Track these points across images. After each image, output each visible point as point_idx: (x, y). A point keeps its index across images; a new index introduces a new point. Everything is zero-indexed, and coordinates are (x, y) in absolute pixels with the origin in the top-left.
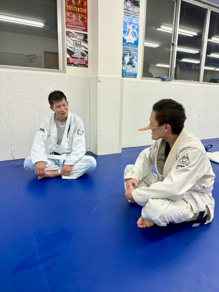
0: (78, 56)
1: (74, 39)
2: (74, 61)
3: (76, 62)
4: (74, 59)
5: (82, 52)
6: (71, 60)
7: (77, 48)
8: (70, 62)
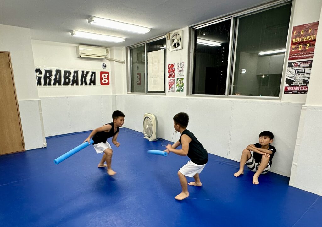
0: (298, 83)
1: (296, 68)
2: (293, 89)
3: (295, 90)
4: (293, 87)
5: (304, 80)
6: (289, 88)
7: (298, 76)
8: (288, 90)
